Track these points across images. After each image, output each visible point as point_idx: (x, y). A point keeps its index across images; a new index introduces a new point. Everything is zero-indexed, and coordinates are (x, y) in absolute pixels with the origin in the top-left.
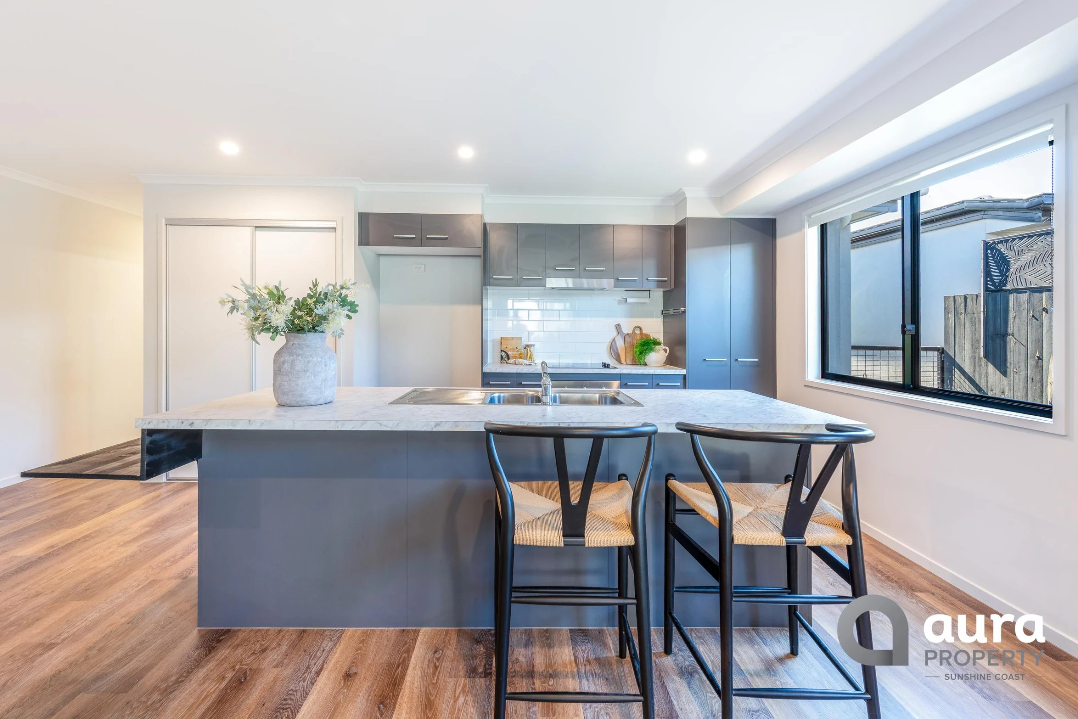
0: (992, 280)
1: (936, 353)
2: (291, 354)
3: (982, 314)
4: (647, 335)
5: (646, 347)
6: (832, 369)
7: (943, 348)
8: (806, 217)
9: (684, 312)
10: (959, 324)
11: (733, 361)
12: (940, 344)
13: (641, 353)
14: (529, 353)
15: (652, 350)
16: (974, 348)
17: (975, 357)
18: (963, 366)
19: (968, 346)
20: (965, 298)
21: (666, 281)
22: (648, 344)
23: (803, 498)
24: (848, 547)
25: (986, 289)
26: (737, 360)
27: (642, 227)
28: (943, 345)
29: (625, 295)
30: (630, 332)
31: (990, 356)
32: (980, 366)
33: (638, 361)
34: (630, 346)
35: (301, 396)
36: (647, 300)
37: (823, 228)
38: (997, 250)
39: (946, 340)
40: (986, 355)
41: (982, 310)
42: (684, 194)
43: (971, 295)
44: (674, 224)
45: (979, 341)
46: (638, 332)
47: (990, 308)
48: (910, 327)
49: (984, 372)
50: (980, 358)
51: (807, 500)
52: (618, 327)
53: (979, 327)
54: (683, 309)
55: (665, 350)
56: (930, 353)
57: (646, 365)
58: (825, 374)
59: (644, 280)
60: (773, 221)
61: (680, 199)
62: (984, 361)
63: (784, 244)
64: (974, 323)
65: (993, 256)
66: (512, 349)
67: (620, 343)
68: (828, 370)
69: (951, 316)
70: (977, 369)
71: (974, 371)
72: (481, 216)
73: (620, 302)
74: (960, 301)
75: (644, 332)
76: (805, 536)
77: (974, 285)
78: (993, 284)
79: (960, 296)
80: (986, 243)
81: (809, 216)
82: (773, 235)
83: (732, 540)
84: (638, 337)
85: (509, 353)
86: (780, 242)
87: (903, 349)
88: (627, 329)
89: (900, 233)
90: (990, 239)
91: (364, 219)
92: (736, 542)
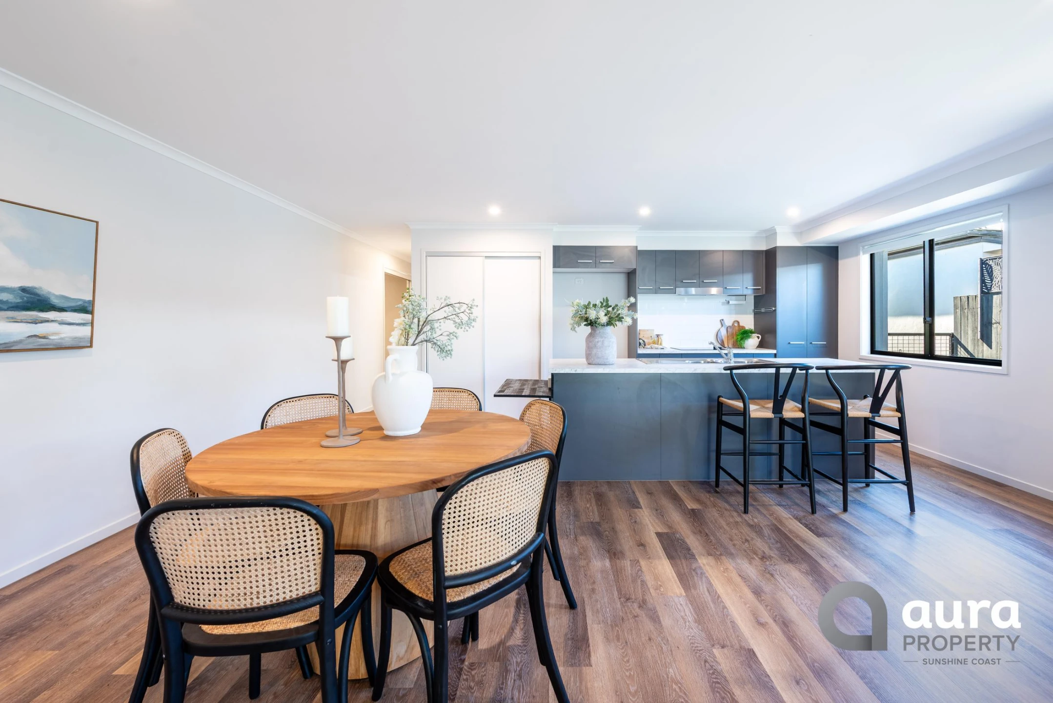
0: (986, 286)
1: (948, 337)
2: (602, 337)
3: (979, 309)
4: (743, 327)
5: (745, 335)
6: (878, 348)
7: (953, 334)
8: (861, 248)
9: (775, 310)
10: (964, 316)
11: (808, 343)
12: (951, 330)
13: (742, 339)
14: (660, 340)
15: (749, 337)
16: (974, 334)
17: (975, 339)
18: (966, 346)
19: (970, 332)
20: (968, 297)
21: (759, 289)
22: (745, 334)
23: (880, 395)
24: (899, 418)
25: (982, 292)
26: (811, 343)
27: (743, 252)
28: (953, 332)
29: (728, 298)
30: (731, 325)
31: (985, 338)
32: (978, 346)
33: (738, 345)
34: (730, 336)
35: (607, 359)
36: (744, 302)
37: (872, 256)
38: (989, 265)
39: (956, 328)
40: (982, 338)
41: (979, 306)
42: (775, 230)
43: (972, 296)
44: (765, 249)
45: (977, 328)
46: (736, 325)
47: (984, 306)
48: (928, 319)
49: (981, 349)
50: (978, 340)
51: (882, 395)
52: (722, 321)
53: (978, 318)
54: (774, 308)
55: (758, 337)
56: (944, 337)
57: (744, 348)
58: (873, 351)
59: (744, 288)
60: (837, 247)
61: (771, 234)
62: (981, 341)
63: (844, 265)
64: (974, 315)
65: (987, 269)
66: (648, 338)
67: (723, 332)
68: (875, 348)
69: (958, 311)
70: (976, 347)
71: (974, 349)
72: (637, 247)
73: (723, 304)
74: (965, 300)
75: (741, 324)
76: (880, 413)
77: (974, 290)
78: (987, 288)
79: (964, 297)
80: (981, 260)
81: (863, 247)
82: (836, 258)
83: (848, 415)
84: (737, 328)
85: (645, 340)
86: (840, 262)
87: (924, 334)
88: (729, 322)
89: (922, 249)
90: (984, 257)
91: (557, 249)
92: (849, 416)
